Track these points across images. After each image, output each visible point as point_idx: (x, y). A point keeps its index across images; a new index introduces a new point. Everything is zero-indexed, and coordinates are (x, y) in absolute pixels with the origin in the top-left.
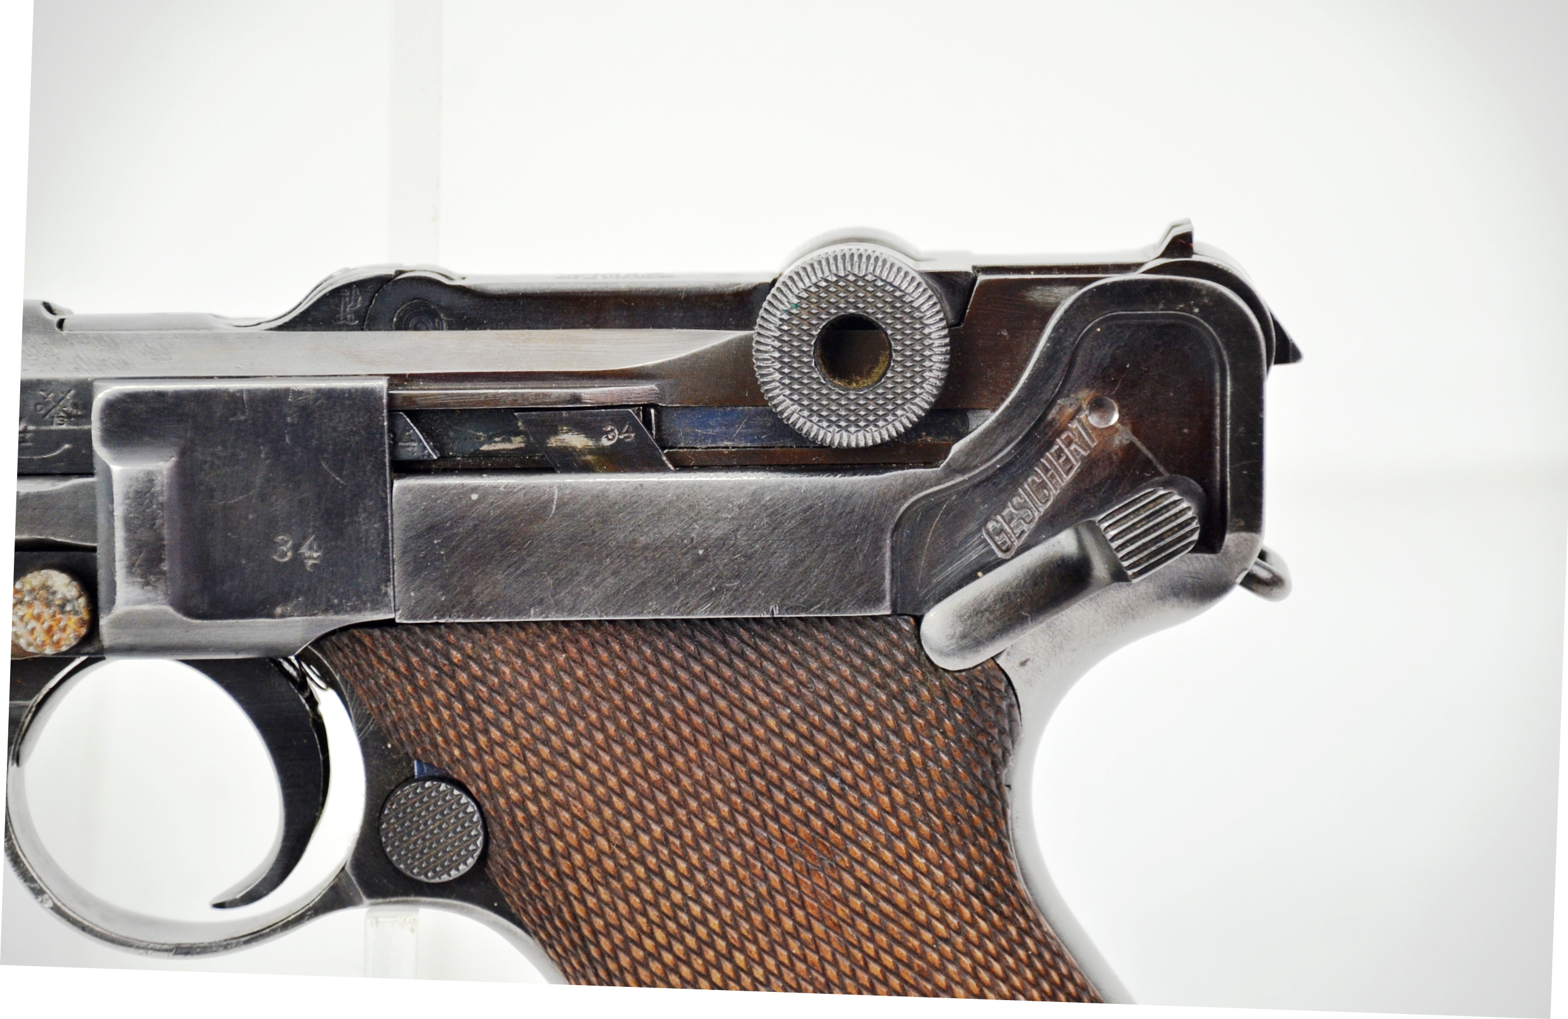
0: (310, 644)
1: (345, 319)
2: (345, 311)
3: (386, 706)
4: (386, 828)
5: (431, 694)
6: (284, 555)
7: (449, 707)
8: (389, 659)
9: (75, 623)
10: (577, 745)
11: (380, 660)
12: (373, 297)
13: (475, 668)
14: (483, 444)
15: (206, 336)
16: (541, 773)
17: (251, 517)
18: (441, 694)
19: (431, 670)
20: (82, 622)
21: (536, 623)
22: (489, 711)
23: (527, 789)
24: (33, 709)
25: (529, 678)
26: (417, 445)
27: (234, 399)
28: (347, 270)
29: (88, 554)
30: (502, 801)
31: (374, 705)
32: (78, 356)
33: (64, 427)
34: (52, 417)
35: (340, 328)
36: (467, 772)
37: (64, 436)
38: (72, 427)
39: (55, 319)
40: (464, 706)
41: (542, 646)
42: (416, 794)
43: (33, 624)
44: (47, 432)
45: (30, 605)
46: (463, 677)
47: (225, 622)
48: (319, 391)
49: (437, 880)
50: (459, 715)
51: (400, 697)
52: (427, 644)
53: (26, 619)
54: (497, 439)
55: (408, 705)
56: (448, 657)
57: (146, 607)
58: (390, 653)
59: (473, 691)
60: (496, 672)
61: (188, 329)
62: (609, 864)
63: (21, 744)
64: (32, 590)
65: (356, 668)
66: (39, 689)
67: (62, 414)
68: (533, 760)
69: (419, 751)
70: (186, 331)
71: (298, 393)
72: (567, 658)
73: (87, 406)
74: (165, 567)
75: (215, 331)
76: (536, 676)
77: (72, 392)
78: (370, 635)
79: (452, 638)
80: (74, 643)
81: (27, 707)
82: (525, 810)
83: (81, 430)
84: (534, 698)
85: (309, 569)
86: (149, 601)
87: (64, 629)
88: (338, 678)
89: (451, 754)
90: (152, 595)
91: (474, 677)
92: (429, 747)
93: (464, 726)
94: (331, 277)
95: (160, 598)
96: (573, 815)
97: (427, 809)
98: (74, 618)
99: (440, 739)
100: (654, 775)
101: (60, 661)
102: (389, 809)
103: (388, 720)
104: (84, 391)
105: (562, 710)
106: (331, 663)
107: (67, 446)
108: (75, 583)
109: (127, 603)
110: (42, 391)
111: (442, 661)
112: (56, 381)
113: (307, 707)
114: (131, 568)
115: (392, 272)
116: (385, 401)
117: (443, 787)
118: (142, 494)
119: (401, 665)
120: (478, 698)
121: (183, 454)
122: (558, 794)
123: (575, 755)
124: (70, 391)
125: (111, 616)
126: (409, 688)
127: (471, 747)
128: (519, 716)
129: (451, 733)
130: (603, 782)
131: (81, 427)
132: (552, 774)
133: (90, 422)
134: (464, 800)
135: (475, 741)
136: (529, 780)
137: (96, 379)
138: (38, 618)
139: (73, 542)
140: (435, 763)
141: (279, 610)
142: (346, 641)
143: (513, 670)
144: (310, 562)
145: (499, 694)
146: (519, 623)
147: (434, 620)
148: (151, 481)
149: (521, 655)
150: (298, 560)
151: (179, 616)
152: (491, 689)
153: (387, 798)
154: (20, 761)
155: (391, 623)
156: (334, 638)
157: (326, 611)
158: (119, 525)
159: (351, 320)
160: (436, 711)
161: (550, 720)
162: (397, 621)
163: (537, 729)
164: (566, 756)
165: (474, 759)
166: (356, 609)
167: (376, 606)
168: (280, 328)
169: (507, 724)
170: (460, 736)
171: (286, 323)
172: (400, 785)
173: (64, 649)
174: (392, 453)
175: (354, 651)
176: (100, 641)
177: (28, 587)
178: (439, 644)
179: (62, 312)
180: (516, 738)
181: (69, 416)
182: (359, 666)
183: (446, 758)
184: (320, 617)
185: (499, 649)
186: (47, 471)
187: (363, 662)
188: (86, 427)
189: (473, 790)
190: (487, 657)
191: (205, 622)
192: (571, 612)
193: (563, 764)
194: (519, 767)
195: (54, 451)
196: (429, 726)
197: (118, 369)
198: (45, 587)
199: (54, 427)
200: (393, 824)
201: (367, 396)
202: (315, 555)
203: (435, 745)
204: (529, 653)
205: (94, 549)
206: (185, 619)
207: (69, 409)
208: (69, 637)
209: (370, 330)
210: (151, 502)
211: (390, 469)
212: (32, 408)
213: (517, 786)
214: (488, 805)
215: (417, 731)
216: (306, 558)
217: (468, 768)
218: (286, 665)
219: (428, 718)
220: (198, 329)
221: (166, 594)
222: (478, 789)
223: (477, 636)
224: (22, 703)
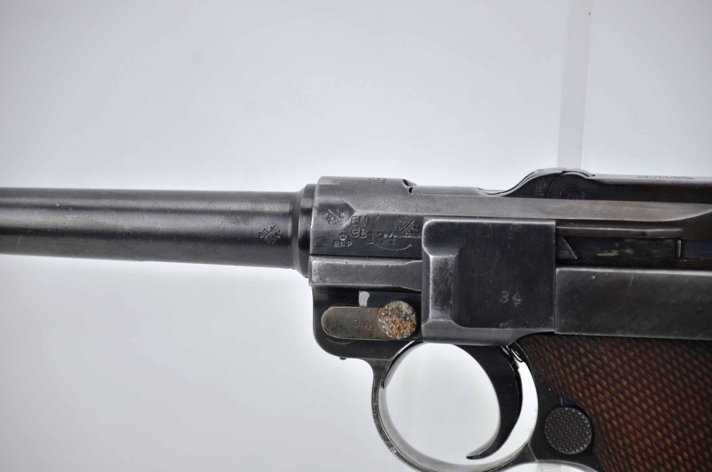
0: (515, 341)
1: (538, 193)
2: (538, 189)
3: (549, 371)
4: (547, 428)
5: (570, 367)
6: (505, 299)
7: (578, 374)
8: (551, 350)
9: (410, 326)
10: (637, 395)
11: (547, 350)
12: (551, 183)
13: (591, 357)
14: (599, 253)
15: (474, 198)
16: (620, 407)
17: (491, 282)
18: (574, 367)
19: (570, 356)
20: (413, 325)
21: (621, 337)
22: (596, 377)
23: (613, 414)
24: (391, 363)
25: (615, 362)
26: (568, 252)
27: (485, 227)
28: (540, 170)
29: (418, 295)
30: (601, 419)
31: (543, 371)
32: (417, 205)
33: (409, 237)
34: (405, 232)
35: (535, 197)
36: (585, 404)
37: (409, 241)
38: (413, 237)
39: (408, 188)
40: (585, 374)
41: (622, 348)
42: (561, 413)
43: (392, 325)
44: (402, 238)
45: (391, 316)
46: (585, 360)
47: (477, 329)
48: (524, 225)
49: (570, 453)
50: (583, 378)
51: (555, 367)
52: (569, 344)
53: (389, 323)
54: (605, 251)
55: (559, 372)
56: (578, 350)
57: (442, 320)
58: (551, 347)
59: (589, 367)
60: (601, 359)
61: (468, 194)
62: (651, 451)
63: (385, 378)
64: (392, 310)
65: (536, 353)
66: (394, 354)
67: (409, 231)
68: (616, 400)
69: (563, 393)
70: (466, 196)
71: (515, 226)
72: (634, 355)
73: (421, 228)
74: (451, 302)
75: (479, 196)
76: (619, 361)
77: (414, 221)
78: (543, 339)
79: (580, 342)
80: (410, 334)
81: (388, 362)
82: (612, 424)
83: (417, 238)
84: (618, 372)
85: (516, 307)
86: (443, 318)
87: (405, 328)
88: (527, 357)
89: (578, 396)
90: (445, 315)
91: (589, 360)
92: (568, 391)
93: (584, 383)
94: (533, 173)
95: (448, 316)
96: (634, 428)
97: (566, 421)
98: (410, 324)
99: (573, 388)
100: (673, 412)
101: (403, 342)
102: (549, 419)
103: (550, 378)
104: (419, 221)
105: (631, 378)
106: (524, 350)
107: (410, 245)
108: (411, 307)
109: (433, 318)
110: (401, 220)
111: (575, 352)
112: (408, 216)
113: (513, 370)
114: (435, 302)
115: (560, 172)
116: (554, 231)
117: (574, 411)
118: (442, 268)
119: (556, 353)
120: (591, 370)
121: (461, 252)
122: (627, 417)
123: (636, 399)
124: (413, 220)
125: (426, 323)
126: (560, 364)
127: (587, 393)
128: (610, 380)
129: (578, 386)
130: (649, 413)
131: (417, 237)
132: (625, 408)
133: (421, 235)
134: (583, 417)
135: (589, 390)
136: (614, 410)
137: (424, 216)
138: (394, 322)
139: (411, 289)
140: (570, 399)
141: (501, 325)
142: (532, 340)
143: (608, 358)
144: (516, 304)
145: (602, 369)
146: (612, 337)
147: (573, 333)
148: (447, 263)
149: (612, 351)
150: (511, 302)
151: (457, 325)
152: (598, 367)
153: (548, 414)
154: (384, 386)
155: (552, 333)
156: (526, 339)
157: (522, 326)
158: (431, 282)
159: (541, 193)
160: (572, 376)
161: (625, 383)
162: (556, 333)
163: (618, 386)
164: (632, 400)
165: (589, 399)
166: (537, 326)
167: (545, 326)
168: (508, 196)
169: (604, 383)
170: (582, 387)
171: (511, 194)
172: (554, 408)
173: (405, 337)
174: (556, 255)
175: (535, 345)
176: (421, 334)
177: (391, 308)
178: (574, 344)
179: (412, 184)
180: (609, 390)
181: (412, 232)
182: (537, 352)
183: (576, 397)
184: (520, 329)
185: (602, 348)
186: (401, 257)
187: (539, 351)
188: (419, 237)
189: (588, 413)
190: (597, 352)
191: (469, 328)
192: (637, 333)
193: (630, 403)
194: (610, 404)
195: (405, 247)
196: (568, 382)
197: (435, 212)
198: (398, 308)
199: (405, 237)
200: (550, 426)
201: (546, 228)
202: (519, 300)
203: (571, 391)
204: (616, 351)
205: (420, 293)
206: (459, 326)
207: (412, 229)
208: (407, 332)
209: (549, 198)
210: (446, 272)
211: (555, 263)
212: (396, 228)
213: (608, 413)
214: (594, 420)
215: (563, 384)
216: (515, 302)
217: (586, 403)
218: (504, 349)
219: (568, 379)
220: (471, 195)
221: (451, 315)
222: (590, 412)
223: (592, 341)
224: (386, 360)
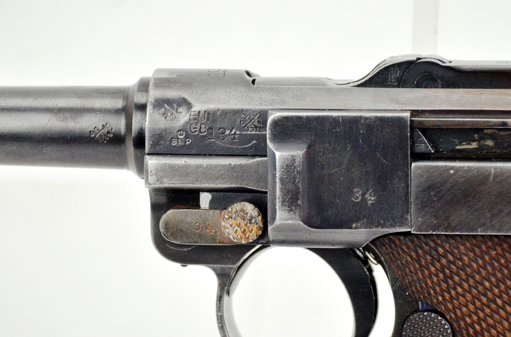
0: (369, 242)
1: (391, 82)
2: (391, 78)
3: (406, 274)
4: (405, 335)
5: (428, 269)
6: (357, 198)
7: (437, 276)
8: (408, 251)
9: (256, 228)
10: (500, 297)
11: (403, 251)
12: (405, 71)
13: (450, 257)
14: (457, 145)
15: (323, 89)
16: (483, 311)
17: (342, 179)
18: (433, 269)
19: (428, 257)
20: (260, 228)
21: (481, 235)
22: (457, 278)
23: (475, 318)
24: (236, 269)
25: (477, 263)
26: (424, 146)
27: (335, 120)
28: (393, 57)
29: (263, 195)
30: (462, 323)
31: (400, 273)
32: (261, 98)
33: (253, 132)
34: (248, 127)
35: (388, 86)
36: (445, 308)
37: (253, 137)
38: (257, 133)
39: (251, 79)
40: (444, 275)
41: (484, 247)
42: (420, 318)
43: (237, 228)
44: (245, 135)
45: (235, 219)
46: (444, 261)
47: (328, 230)
48: (376, 118)
50: (442, 280)
51: (413, 270)
52: (427, 244)
53: (233, 226)
54: (464, 143)
55: (416, 274)
56: (437, 251)
57: (290, 222)
58: (408, 248)
59: (449, 268)
60: (461, 259)
61: (315, 85)
63: (230, 286)
64: (236, 212)
65: (391, 255)
66: (239, 260)
67: (253, 126)
68: (478, 303)
69: (422, 296)
70: (313, 87)
71: (366, 119)
72: (496, 254)
73: (265, 123)
74: (299, 202)
75: (327, 87)
76: (480, 262)
77: (258, 115)
78: (399, 239)
79: (439, 242)
80: (256, 238)
81: (233, 268)
82: (474, 328)
83: (261, 134)
84: (479, 273)
85: (369, 205)
86: (292, 219)
87: (251, 232)
88: (383, 259)
89: (437, 299)
90: (293, 216)
91: (449, 262)
92: (427, 295)
93: (444, 286)
94: (385, 61)
95: (297, 217)
96: (498, 332)
97: (425, 326)
98: (256, 226)
99: (432, 291)
101: (249, 247)
102: (407, 325)
103: (407, 281)
104: (263, 115)
105: (493, 279)
106: (379, 252)
107: (255, 142)
108: (257, 209)
109: (281, 219)
110: (244, 114)
111: (434, 253)
112: (251, 110)
113: (368, 273)
114: (283, 202)
115: (415, 59)
116: (409, 123)
117: (433, 315)
118: (289, 167)
119: (413, 254)
120: (451, 272)
121: (309, 147)
122: (490, 321)
123: (499, 302)
124: (257, 115)
125: (273, 226)
126: (417, 266)
127: (447, 296)
128: (471, 282)
129: (438, 289)
131: (262, 133)
132: (488, 311)
133: (266, 131)
134: (443, 322)
135: (449, 293)
136: (476, 314)
137: (268, 110)
138: (239, 225)
139: (257, 189)
140: (429, 303)
141: (354, 225)
142: (387, 241)
143: (469, 258)
144: (370, 202)
145: (462, 270)
146: (472, 235)
147: (430, 232)
148: (294, 160)
149: (473, 251)
150: (364, 200)
151: (306, 227)
152: (458, 268)
153: (406, 320)
154: (230, 294)
155: (409, 233)
156: (381, 240)
157: (377, 226)
158: (278, 181)
159: (394, 83)
160: (431, 278)
161: (487, 284)
162: (412, 232)
163: (480, 288)
164: (495, 302)
165: (449, 302)
166: (392, 226)
167: (401, 225)
168: (359, 86)
169: (465, 285)
170: (442, 290)
171: (362, 83)
172: (412, 313)
173: (251, 241)
174: (411, 149)
175: (390, 246)
176: (268, 237)
177: (234, 210)
178: (432, 244)
179: (255, 75)
180: (470, 292)
181: (256, 127)
182: (393, 254)
183: (435, 301)
184: (374, 229)
185: (462, 248)
186: (245, 154)
187: (395, 252)
188: (264, 133)
189: (448, 317)
190: (456, 251)
191: (319, 230)
192: (498, 231)
193: (493, 306)
194: (471, 307)
195: (249, 144)
196: (427, 284)
197: (280, 104)
198: (242, 210)
199: (249, 132)
200: (409, 332)
201: (400, 120)
202: (373, 199)
203: (430, 294)
204: (477, 250)
205: (266, 193)
206: (309, 228)
207: (256, 124)
208: (253, 237)
209: (403, 87)
210: (294, 170)
211: (411, 157)
212: (239, 123)
213: (470, 316)
214: (455, 325)
215: (421, 287)
216: (368, 200)
217: (446, 306)
218: (358, 252)
219: (427, 281)
220: (319, 86)
221: (300, 215)
222: (451, 317)
223: (452, 241)
224: (231, 266)
